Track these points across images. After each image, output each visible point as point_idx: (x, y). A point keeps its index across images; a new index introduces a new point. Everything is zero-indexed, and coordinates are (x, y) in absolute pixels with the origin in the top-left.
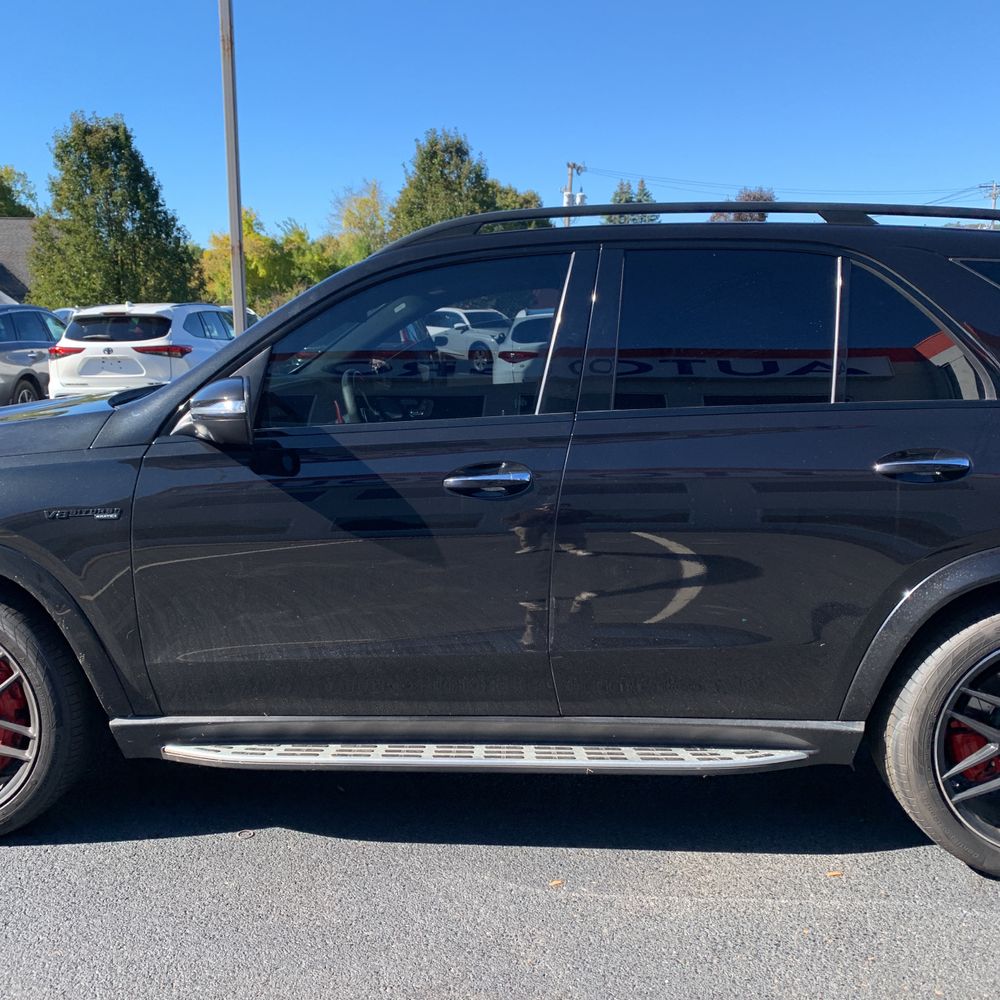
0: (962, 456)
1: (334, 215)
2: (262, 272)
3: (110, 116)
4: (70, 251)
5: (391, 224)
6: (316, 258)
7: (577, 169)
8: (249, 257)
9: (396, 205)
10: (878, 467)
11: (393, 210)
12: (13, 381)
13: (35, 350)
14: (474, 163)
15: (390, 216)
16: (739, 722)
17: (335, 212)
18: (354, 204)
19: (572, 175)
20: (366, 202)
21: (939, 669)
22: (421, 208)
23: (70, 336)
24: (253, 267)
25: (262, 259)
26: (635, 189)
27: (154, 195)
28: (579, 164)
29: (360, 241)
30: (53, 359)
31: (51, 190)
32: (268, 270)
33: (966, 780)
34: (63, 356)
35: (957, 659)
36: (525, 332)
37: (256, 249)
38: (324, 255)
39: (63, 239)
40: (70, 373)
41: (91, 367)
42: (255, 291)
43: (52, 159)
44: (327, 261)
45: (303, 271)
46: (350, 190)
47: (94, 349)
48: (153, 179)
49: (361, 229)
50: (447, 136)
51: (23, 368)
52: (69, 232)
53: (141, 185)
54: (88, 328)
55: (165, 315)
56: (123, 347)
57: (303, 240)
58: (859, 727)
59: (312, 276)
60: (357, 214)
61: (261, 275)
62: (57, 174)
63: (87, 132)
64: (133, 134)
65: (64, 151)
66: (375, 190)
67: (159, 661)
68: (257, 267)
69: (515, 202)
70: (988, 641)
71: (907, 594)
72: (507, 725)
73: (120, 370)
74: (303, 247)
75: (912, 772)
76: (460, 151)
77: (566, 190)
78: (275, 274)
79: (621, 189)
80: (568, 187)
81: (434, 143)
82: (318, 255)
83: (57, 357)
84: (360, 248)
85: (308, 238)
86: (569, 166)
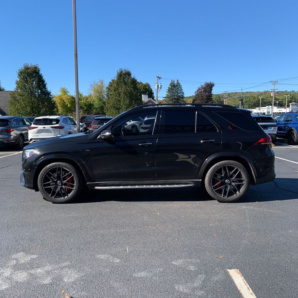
0: (213, 140)
1: (90, 89)
2: (69, 105)
3: (35, 65)
4: (21, 101)
5: (107, 92)
6: (85, 101)
7: (159, 78)
8: (65, 101)
9: (108, 86)
10: (202, 142)
11: (107, 88)
12: (18, 135)
13: (23, 128)
14: (132, 78)
15: (106, 90)
16: (183, 180)
17: (90, 88)
18: (96, 86)
19: (158, 80)
20: (99, 86)
21: (211, 170)
22: (117, 89)
23: (34, 124)
24: (66, 104)
25: (69, 102)
26: (176, 82)
27: (45, 86)
28: (160, 77)
29: (98, 97)
30: (30, 130)
31: (16, 84)
32: (71, 105)
33: (216, 187)
34: (32, 129)
35: (214, 169)
36: (147, 122)
37: (68, 99)
38: (87, 100)
39: (18, 97)
40: (34, 133)
41: (40, 131)
42: (67, 111)
43: (17, 75)
44: (88, 102)
45: (81, 105)
46: (95, 82)
47: (40, 127)
48: (44, 81)
49: (98, 93)
50: (125, 70)
51: (20, 132)
52: (21, 95)
53: (41, 83)
54: (39, 122)
55: (59, 119)
56: (48, 127)
57: (81, 96)
58: (201, 180)
59: (84, 107)
60: (97, 89)
61: (69, 106)
62: (18, 79)
63: (28, 69)
64: (40, 70)
65: (21, 73)
66: (102, 83)
67: (95, 173)
68: (67, 104)
69: (142, 86)
70: (218, 166)
71: (206, 160)
72: (149, 182)
73: (47, 132)
74: (81, 98)
75: (208, 186)
76: (129, 74)
77: (156, 84)
78: (73, 106)
79: (172, 82)
80: (157, 83)
81: (122, 72)
82: (85, 100)
83: (31, 129)
84: (98, 99)
85: (83, 96)
86: (157, 77)
